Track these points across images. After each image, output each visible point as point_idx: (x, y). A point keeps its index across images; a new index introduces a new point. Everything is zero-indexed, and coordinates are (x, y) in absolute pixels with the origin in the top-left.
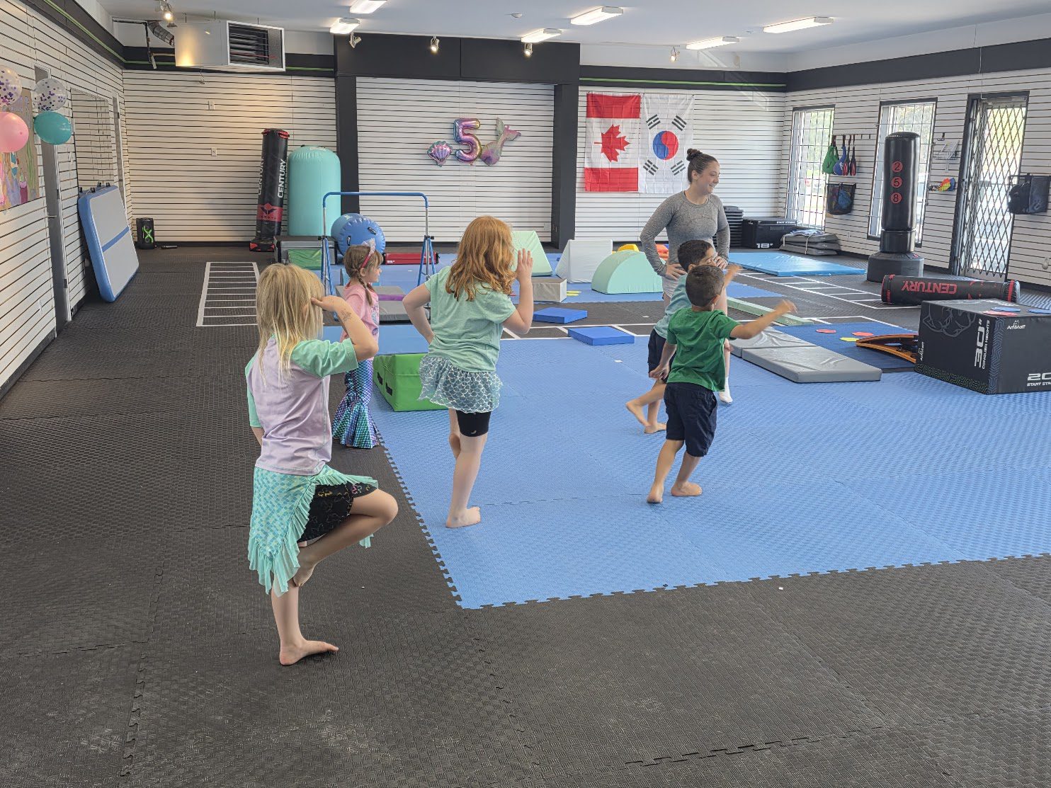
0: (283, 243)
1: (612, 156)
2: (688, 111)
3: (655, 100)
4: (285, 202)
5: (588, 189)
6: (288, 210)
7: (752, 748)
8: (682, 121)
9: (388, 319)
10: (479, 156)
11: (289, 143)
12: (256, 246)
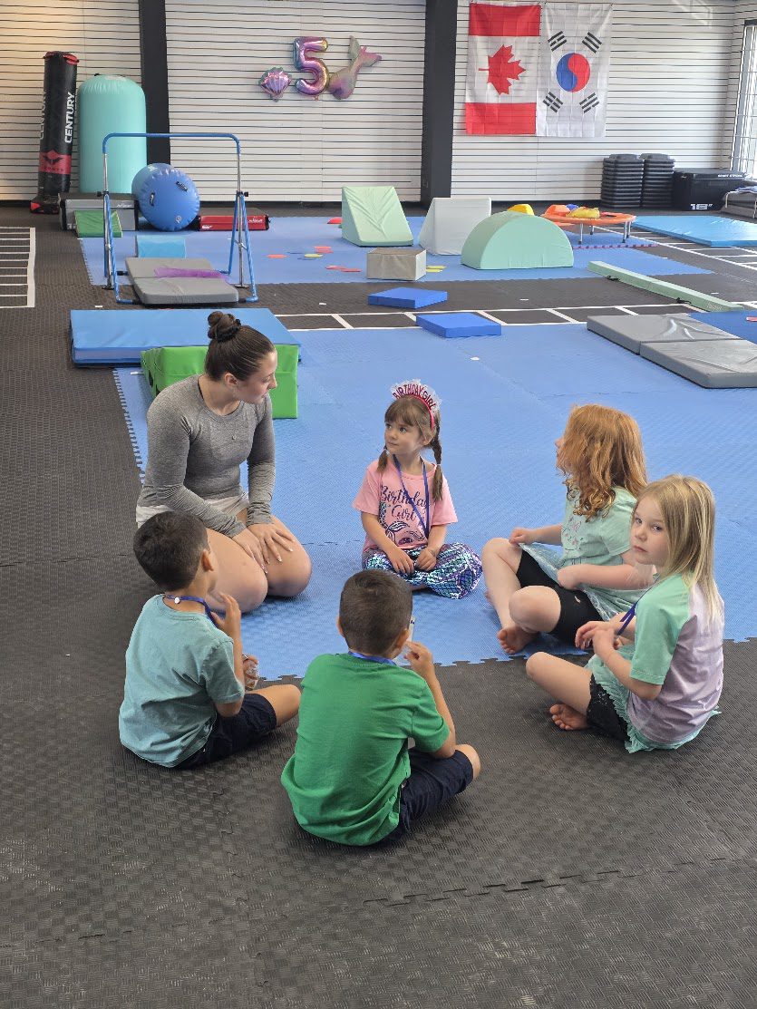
0: (68, 201)
1: (502, 87)
2: (603, 27)
3: (561, 12)
4: (74, 149)
5: (470, 131)
6: (78, 159)
7: (539, 884)
8: (596, 39)
9: (185, 302)
10: (327, 87)
11: (79, 70)
12: (38, 206)
